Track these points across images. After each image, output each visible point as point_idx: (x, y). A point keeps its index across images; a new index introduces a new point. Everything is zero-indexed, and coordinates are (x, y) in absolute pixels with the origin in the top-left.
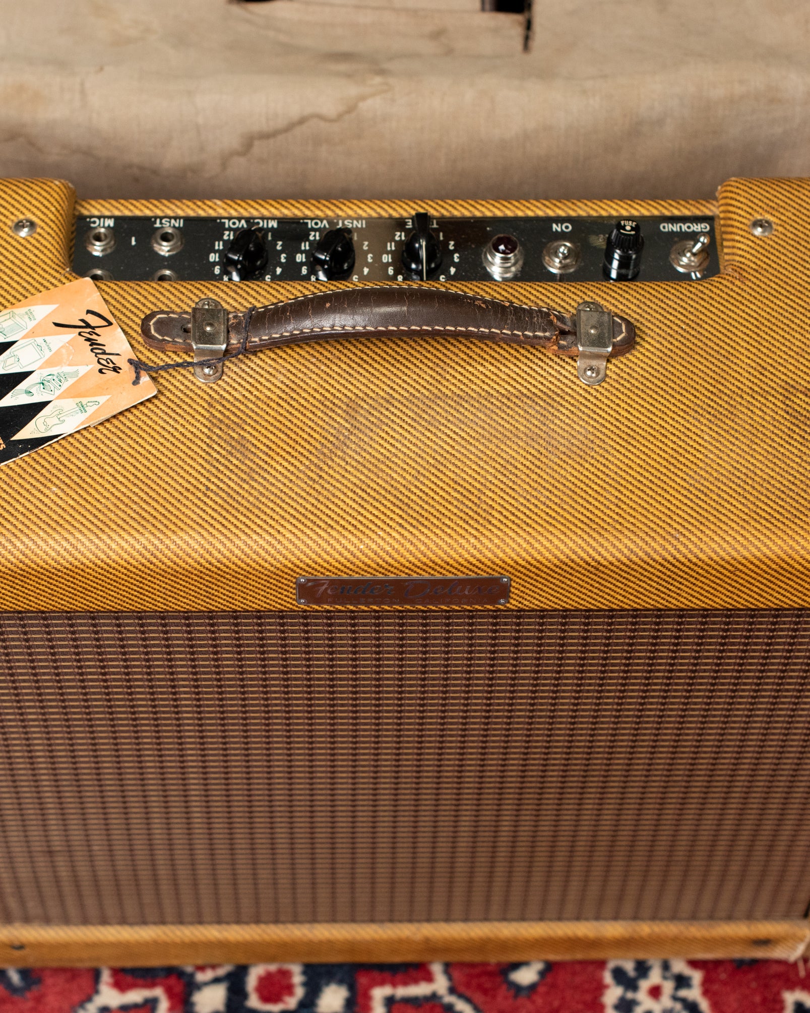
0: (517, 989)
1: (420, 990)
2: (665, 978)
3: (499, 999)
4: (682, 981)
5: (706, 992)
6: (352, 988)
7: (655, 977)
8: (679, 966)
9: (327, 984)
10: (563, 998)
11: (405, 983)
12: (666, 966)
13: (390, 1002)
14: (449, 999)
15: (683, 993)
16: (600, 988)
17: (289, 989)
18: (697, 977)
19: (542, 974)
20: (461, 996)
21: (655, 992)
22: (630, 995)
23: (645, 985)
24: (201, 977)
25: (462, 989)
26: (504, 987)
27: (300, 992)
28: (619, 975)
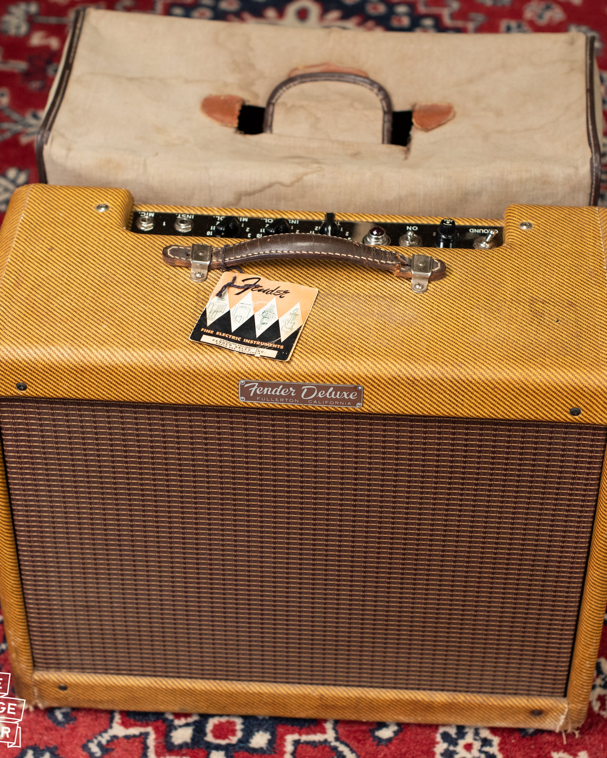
0: (380, 740)
1: (318, 737)
2: (475, 739)
3: (368, 745)
4: (486, 742)
5: (501, 750)
6: (273, 734)
7: (469, 738)
8: (485, 734)
9: (258, 731)
10: (408, 748)
11: (308, 733)
12: (477, 733)
13: (297, 743)
14: (334, 744)
15: (487, 749)
16: (434, 743)
17: (233, 732)
18: (496, 740)
19: (396, 733)
20: (342, 742)
21: (468, 747)
22: (452, 748)
23: (462, 743)
24: (177, 722)
25: (344, 739)
26: (371, 739)
27: (239, 734)
28: (446, 737)
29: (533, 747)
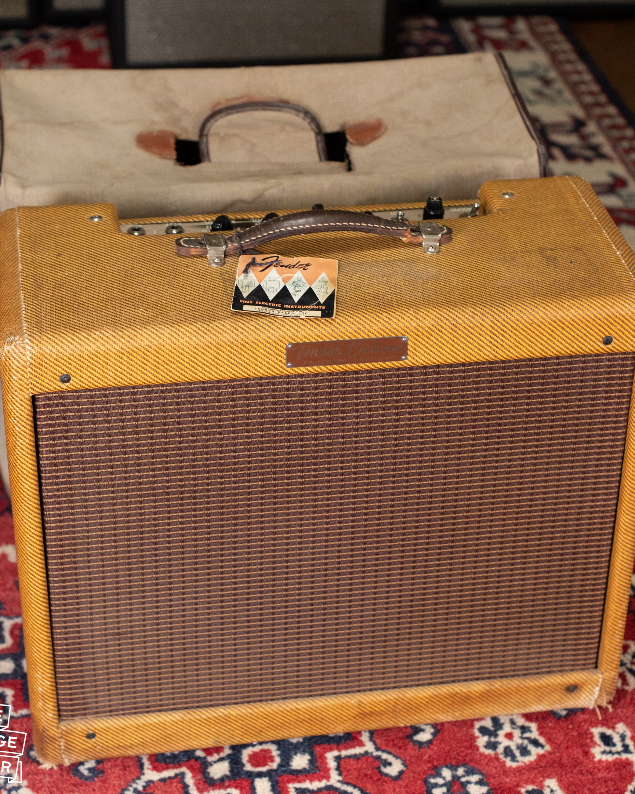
0: (420, 744)
1: (358, 750)
2: (513, 728)
3: (410, 750)
4: (524, 729)
5: (541, 734)
6: (311, 754)
7: (507, 728)
8: (521, 722)
9: (296, 754)
10: (450, 746)
11: (346, 748)
12: (512, 722)
13: (338, 759)
14: (376, 753)
15: (527, 735)
16: (474, 738)
17: (272, 759)
18: (533, 726)
19: (434, 734)
20: (383, 751)
21: (509, 736)
22: (493, 739)
23: (501, 733)
24: (210, 759)
25: (384, 748)
26: (411, 744)
27: (278, 760)
28: (484, 731)
29: (571, 726)
